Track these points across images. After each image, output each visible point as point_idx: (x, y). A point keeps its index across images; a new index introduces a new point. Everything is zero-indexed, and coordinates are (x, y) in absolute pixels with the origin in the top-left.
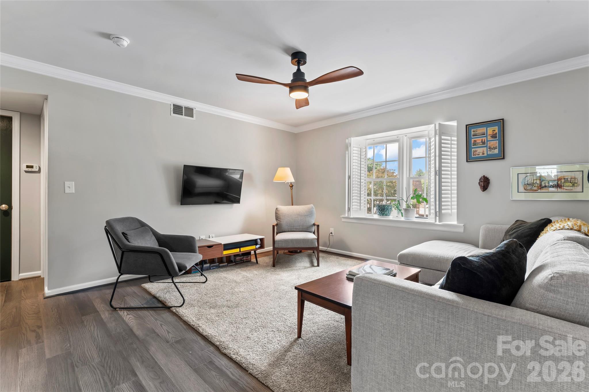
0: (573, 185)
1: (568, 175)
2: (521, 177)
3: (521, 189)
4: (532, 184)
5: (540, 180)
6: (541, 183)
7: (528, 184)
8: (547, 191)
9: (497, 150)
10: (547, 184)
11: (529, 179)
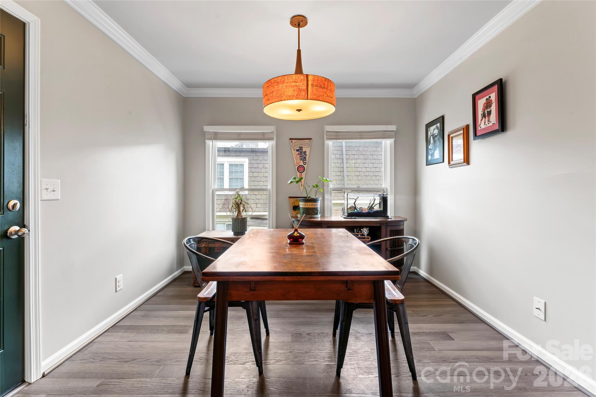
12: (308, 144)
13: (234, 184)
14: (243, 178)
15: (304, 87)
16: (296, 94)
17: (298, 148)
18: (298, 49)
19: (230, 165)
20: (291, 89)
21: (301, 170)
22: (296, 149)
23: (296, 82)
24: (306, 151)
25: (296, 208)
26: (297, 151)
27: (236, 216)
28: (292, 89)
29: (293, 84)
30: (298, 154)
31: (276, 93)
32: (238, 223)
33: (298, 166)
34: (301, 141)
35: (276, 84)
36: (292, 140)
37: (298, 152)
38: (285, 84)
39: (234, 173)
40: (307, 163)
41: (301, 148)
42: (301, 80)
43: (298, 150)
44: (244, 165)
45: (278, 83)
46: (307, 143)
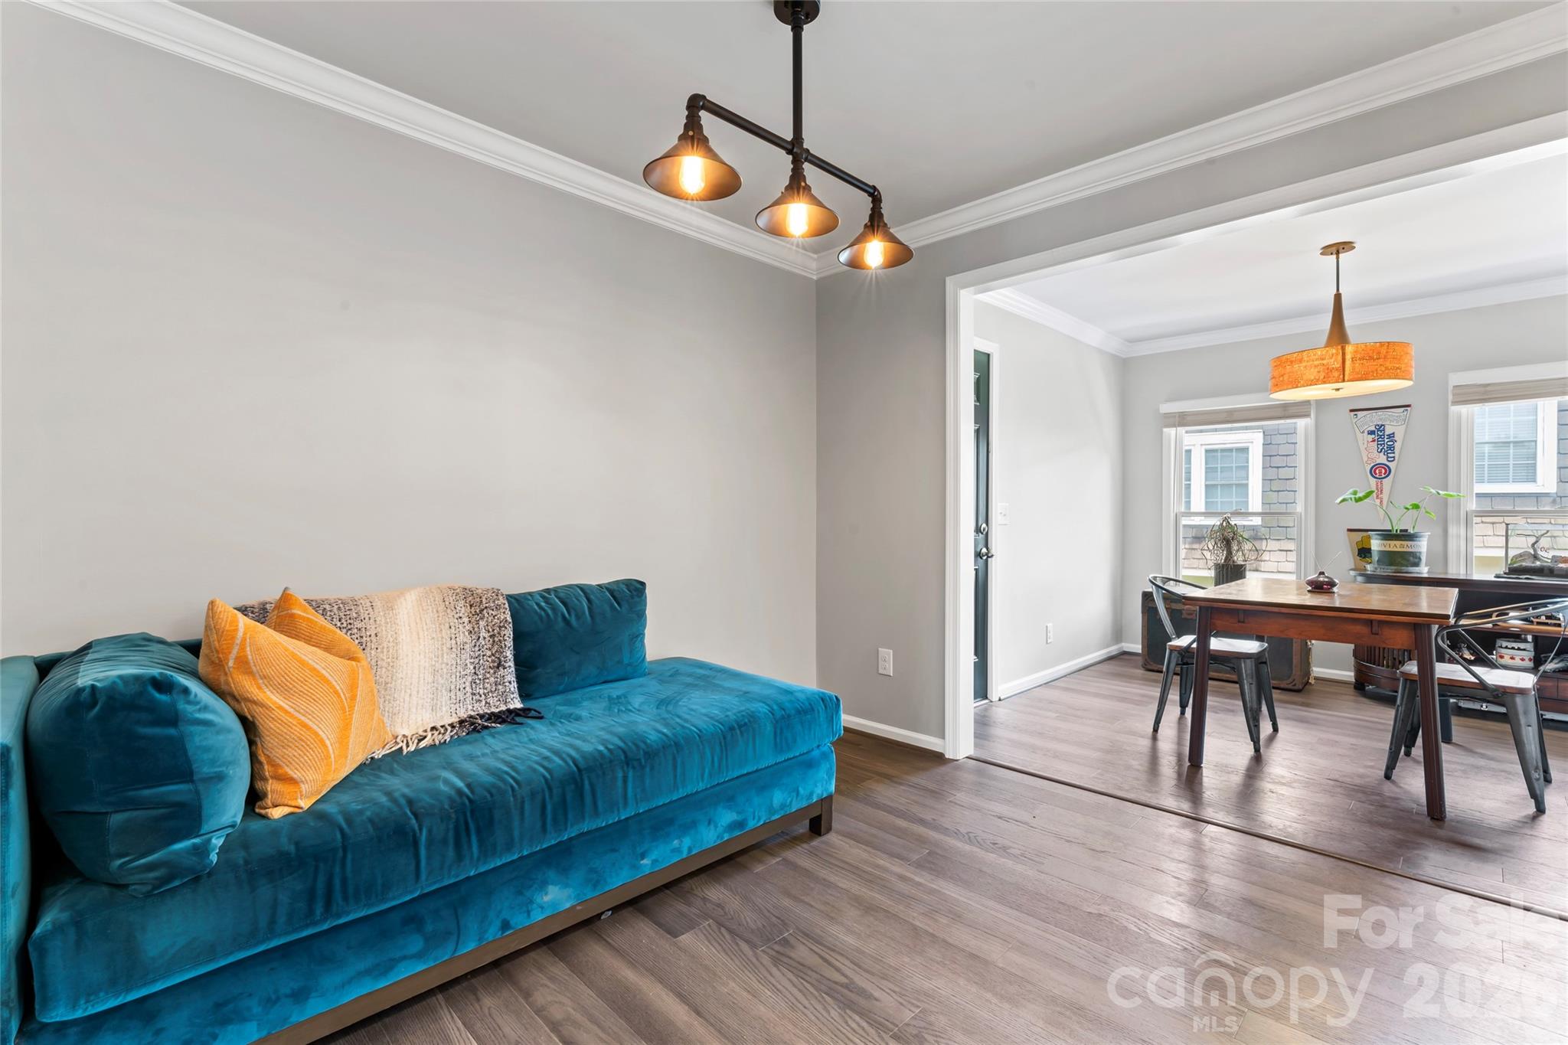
12: (1400, 416)
13: (1219, 500)
14: (1247, 485)
15: (1338, 365)
16: (1322, 377)
17: (1373, 428)
18: (1335, 292)
19: (1207, 451)
20: (1314, 371)
21: (1380, 472)
22: (1369, 429)
23: (1323, 359)
24: (1393, 434)
25: (1364, 552)
26: (1369, 434)
27: (1223, 561)
28: (1316, 370)
29: (1316, 363)
30: (1374, 441)
31: (1289, 376)
32: (1227, 573)
33: (1373, 464)
34: (1380, 413)
35: (1289, 363)
36: (1356, 413)
37: (1373, 436)
38: (1304, 364)
39: (1219, 470)
40: (1396, 458)
41: (1381, 428)
42: (1333, 355)
43: (1371, 433)
44: (1248, 449)
45: (1292, 362)
46: (1396, 415)
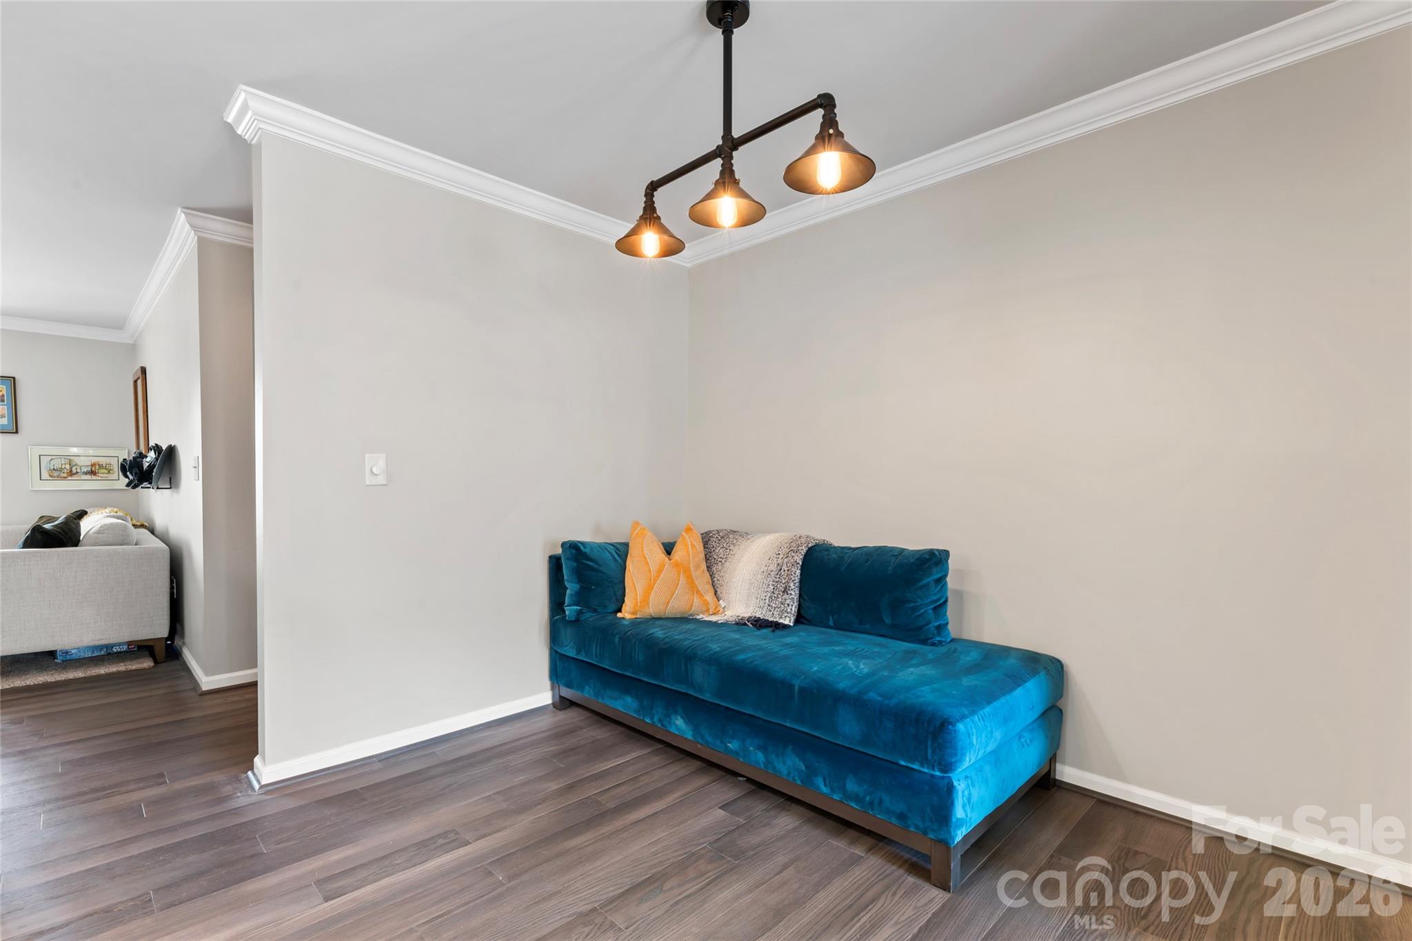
0: (109, 472)
1: (102, 461)
2: (45, 460)
3: (45, 475)
4: (61, 470)
5: (70, 464)
6: (71, 468)
7: (54, 469)
8: (79, 478)
9: (6, 419)
10: (79, 470)
11: (57, 463)
